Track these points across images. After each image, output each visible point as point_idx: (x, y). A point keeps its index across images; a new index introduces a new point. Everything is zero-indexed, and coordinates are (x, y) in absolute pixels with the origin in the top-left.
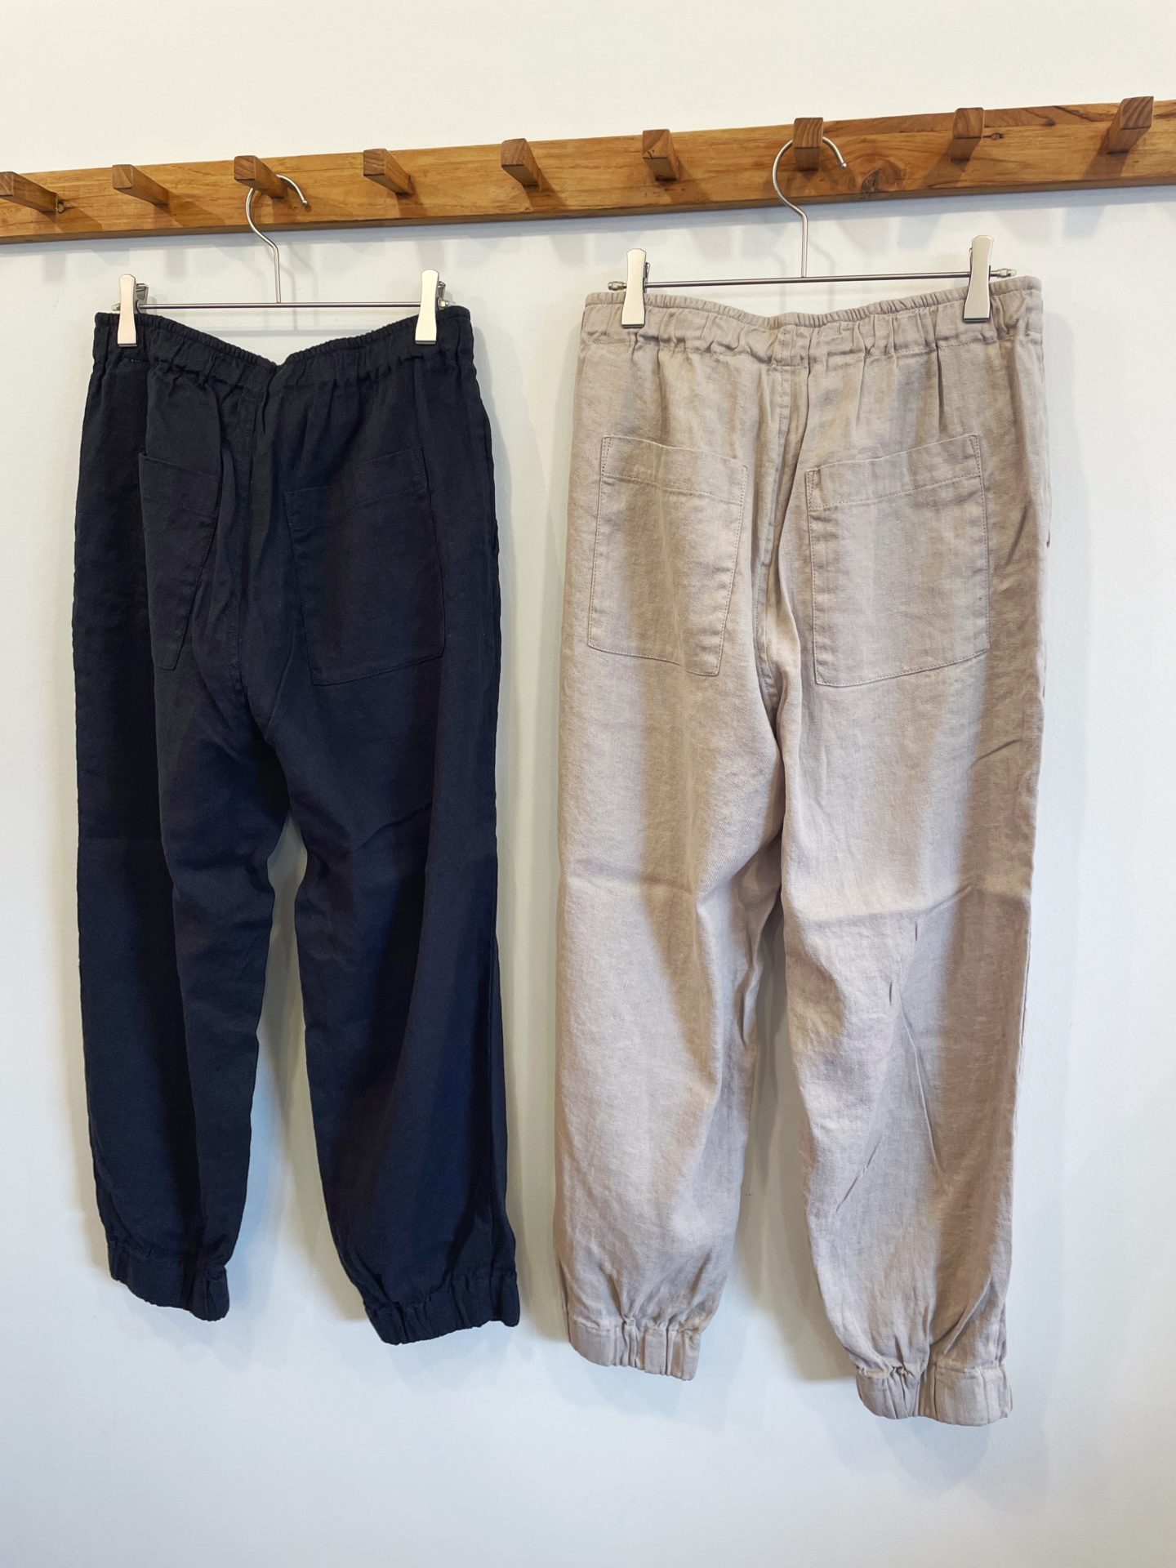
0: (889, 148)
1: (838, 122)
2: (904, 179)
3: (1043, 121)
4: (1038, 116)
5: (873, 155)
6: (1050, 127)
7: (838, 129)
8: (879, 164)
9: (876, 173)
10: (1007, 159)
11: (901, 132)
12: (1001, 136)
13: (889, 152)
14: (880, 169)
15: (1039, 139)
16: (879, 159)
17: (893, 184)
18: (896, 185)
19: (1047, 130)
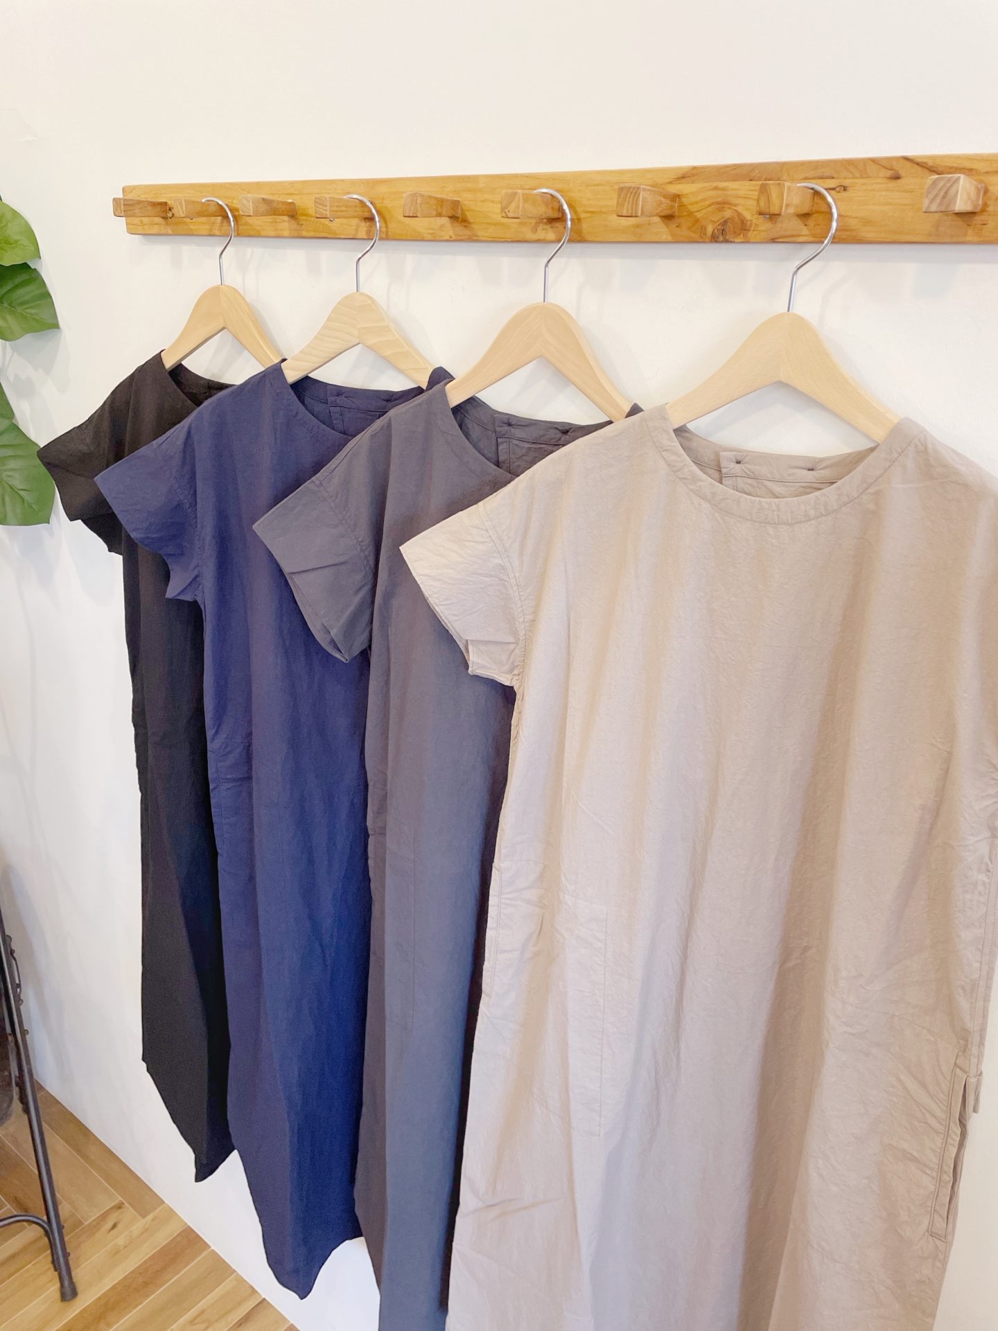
0: (738, 197)
1: (694, 168)
2: (749, 230)
3: (889, 173)
4: (884, 167)
5: (724, 203)
6: (895, 181)
7: (693, 175)
8: (728, 214)
9: (725, 222)
10: (848, 214)
11: (751, 180)
12: (845, 189)
13: (739, 201)
14: (728, 219)
15: (884, 193)
16: (729, 208)
17: (739, 235)
18: (742, 235)
19: (893, 184)
